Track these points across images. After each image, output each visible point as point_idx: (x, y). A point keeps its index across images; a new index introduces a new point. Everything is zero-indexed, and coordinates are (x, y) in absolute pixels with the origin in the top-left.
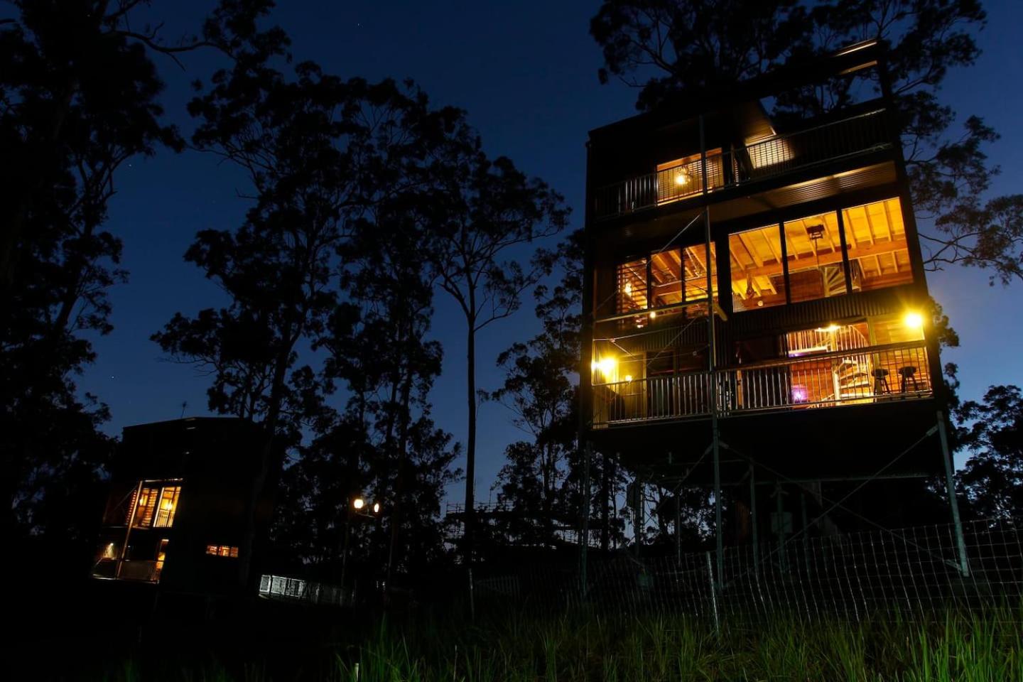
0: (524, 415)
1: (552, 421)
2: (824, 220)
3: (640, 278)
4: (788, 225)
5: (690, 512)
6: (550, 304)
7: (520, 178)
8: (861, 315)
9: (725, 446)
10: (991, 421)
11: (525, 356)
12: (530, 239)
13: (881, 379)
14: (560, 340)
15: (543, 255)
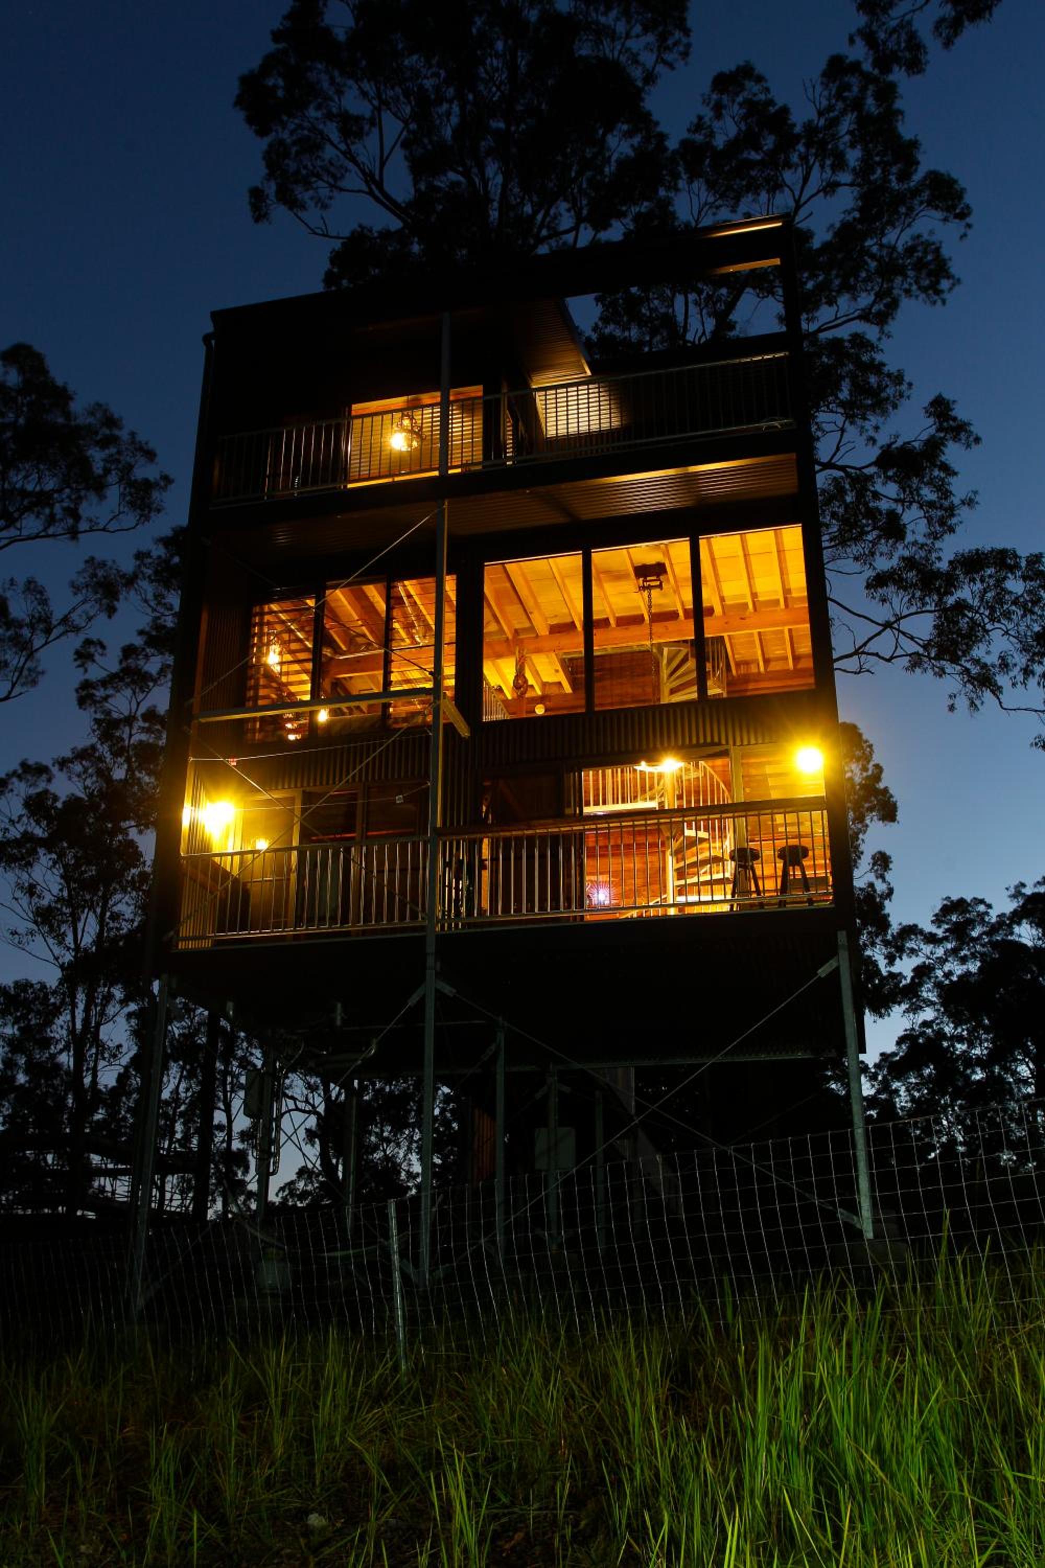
0: (35, 922)
1: (100, 935)
2: (667, 553)
3: (300, 635)
4: (600, 557)
5: (386, 1134)
6: (111, 681)
7: (62, 396)
8: (719, 744)
9: (448, 990)
10: (942, 961)
11: (46, 792)
12: (74, 533)
13: (745, 867)
14: (128, 760)
15: (100, 573)
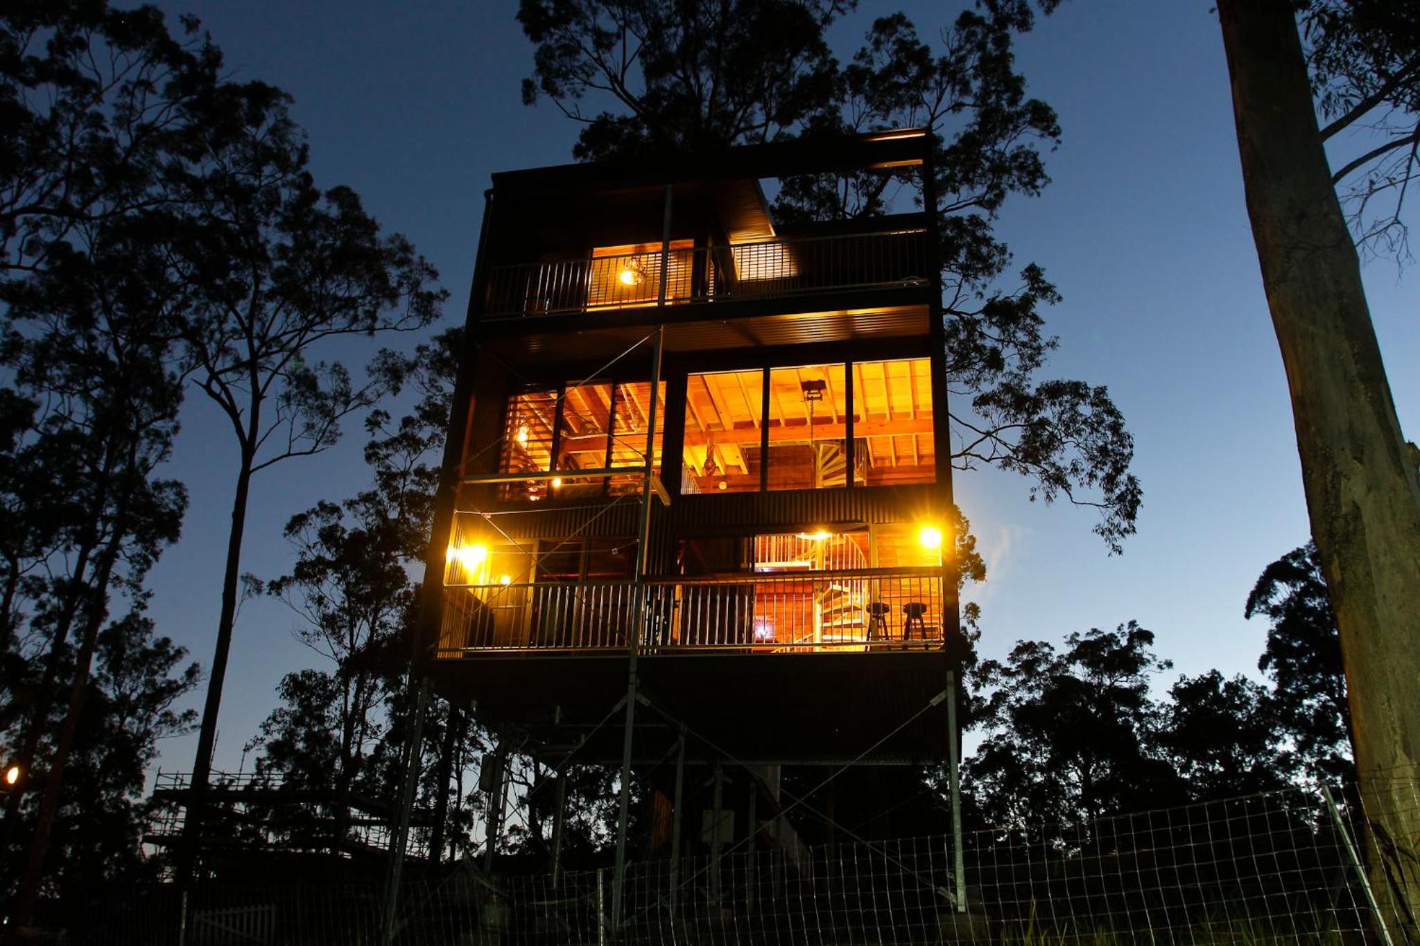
0: (321, 626)
1: (370, 638)
2: (827, 373)
3: (544, 421)
4: (777, 373)
5: (581, 803)
6: (392, 443)
7: (370, 227)
8: (861, 521)
9: (645, 701)
10: (1015, 689)
11: (337, 525)
12: (371, 330)
13: (879, 618)
14: (401, 505)
15: (390, 361)
